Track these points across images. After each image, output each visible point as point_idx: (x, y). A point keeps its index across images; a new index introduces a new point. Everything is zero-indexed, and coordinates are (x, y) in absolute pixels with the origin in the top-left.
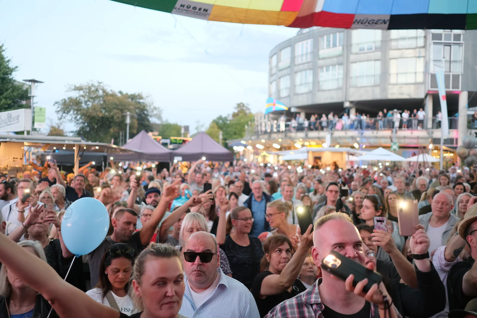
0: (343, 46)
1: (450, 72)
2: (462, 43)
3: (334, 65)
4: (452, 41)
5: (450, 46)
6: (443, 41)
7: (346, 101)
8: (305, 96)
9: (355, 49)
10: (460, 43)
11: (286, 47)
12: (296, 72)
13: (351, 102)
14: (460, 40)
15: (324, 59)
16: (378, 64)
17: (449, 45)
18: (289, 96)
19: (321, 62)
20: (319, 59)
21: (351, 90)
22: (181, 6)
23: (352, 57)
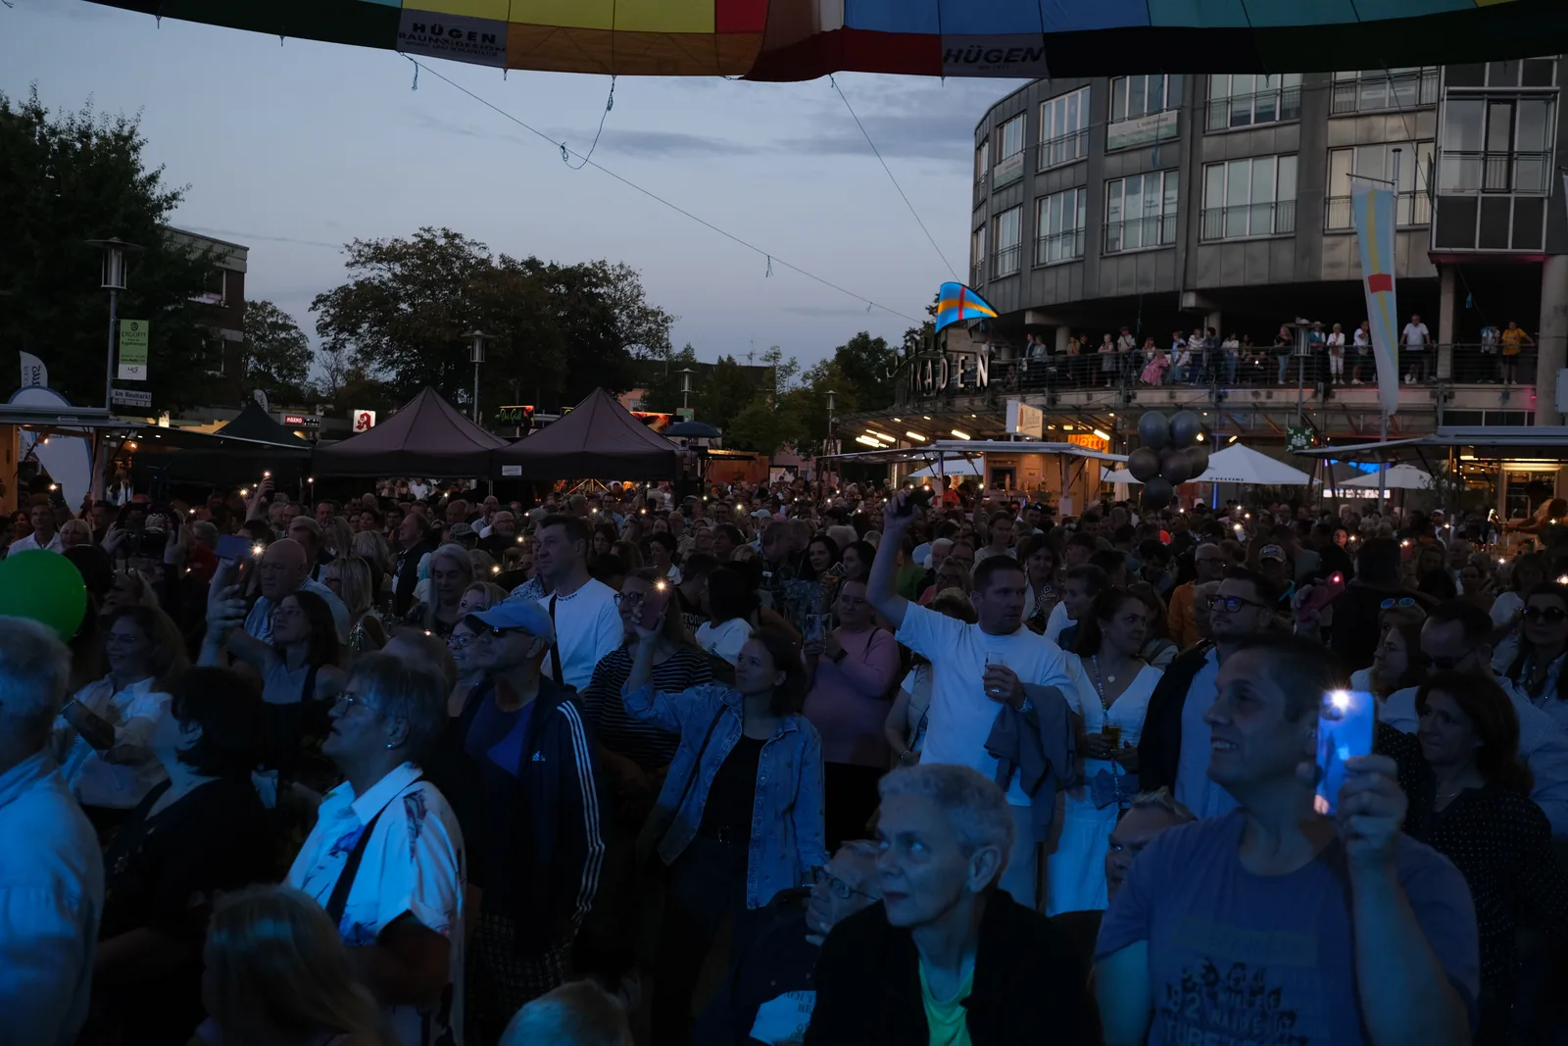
0: (1180, 109)
1: (1508, 189)
2: (1556, 92)
3: (1150, 172)
4: (1520, 88)
5: (1513, 103)
6: (1486, 88)
7: (1186, 291)
8: (1064, 272)
9: (1219, 120)
10: (1548, 93)
11: (1016, 116)
12: (1041, 198)
13: (1201, 293)
14: (1550, 84)
15: (1121, 151)
16: (1290, 165)
17: (1510, 99)
18: (1018, 274)
19: (1113, 163)
20: (1108, 153)
21: (1204, 254)
22: (416, 27)
23: (1208, 145)
